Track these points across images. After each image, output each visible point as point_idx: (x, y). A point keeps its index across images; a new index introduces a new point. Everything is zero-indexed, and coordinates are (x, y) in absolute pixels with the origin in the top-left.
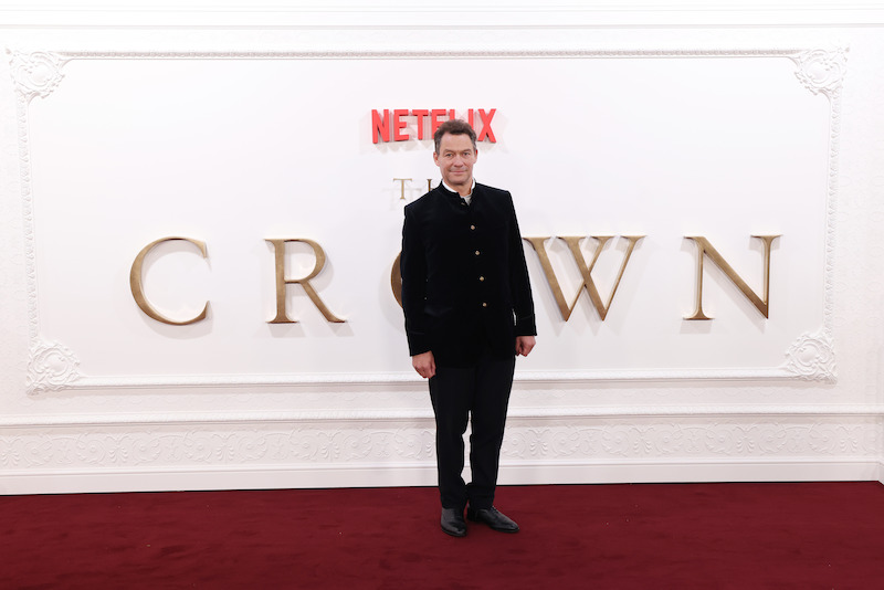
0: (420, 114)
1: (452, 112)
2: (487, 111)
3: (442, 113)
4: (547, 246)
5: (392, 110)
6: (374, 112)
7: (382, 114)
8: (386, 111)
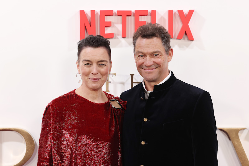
0: (124, 15)
1: (153, 13)
2: (186, 11)
3: (144, 13)
4: (242, 137)
5: (98, 11)
6: (82, 13)
7: (89, 14)
8: (93, 12)
